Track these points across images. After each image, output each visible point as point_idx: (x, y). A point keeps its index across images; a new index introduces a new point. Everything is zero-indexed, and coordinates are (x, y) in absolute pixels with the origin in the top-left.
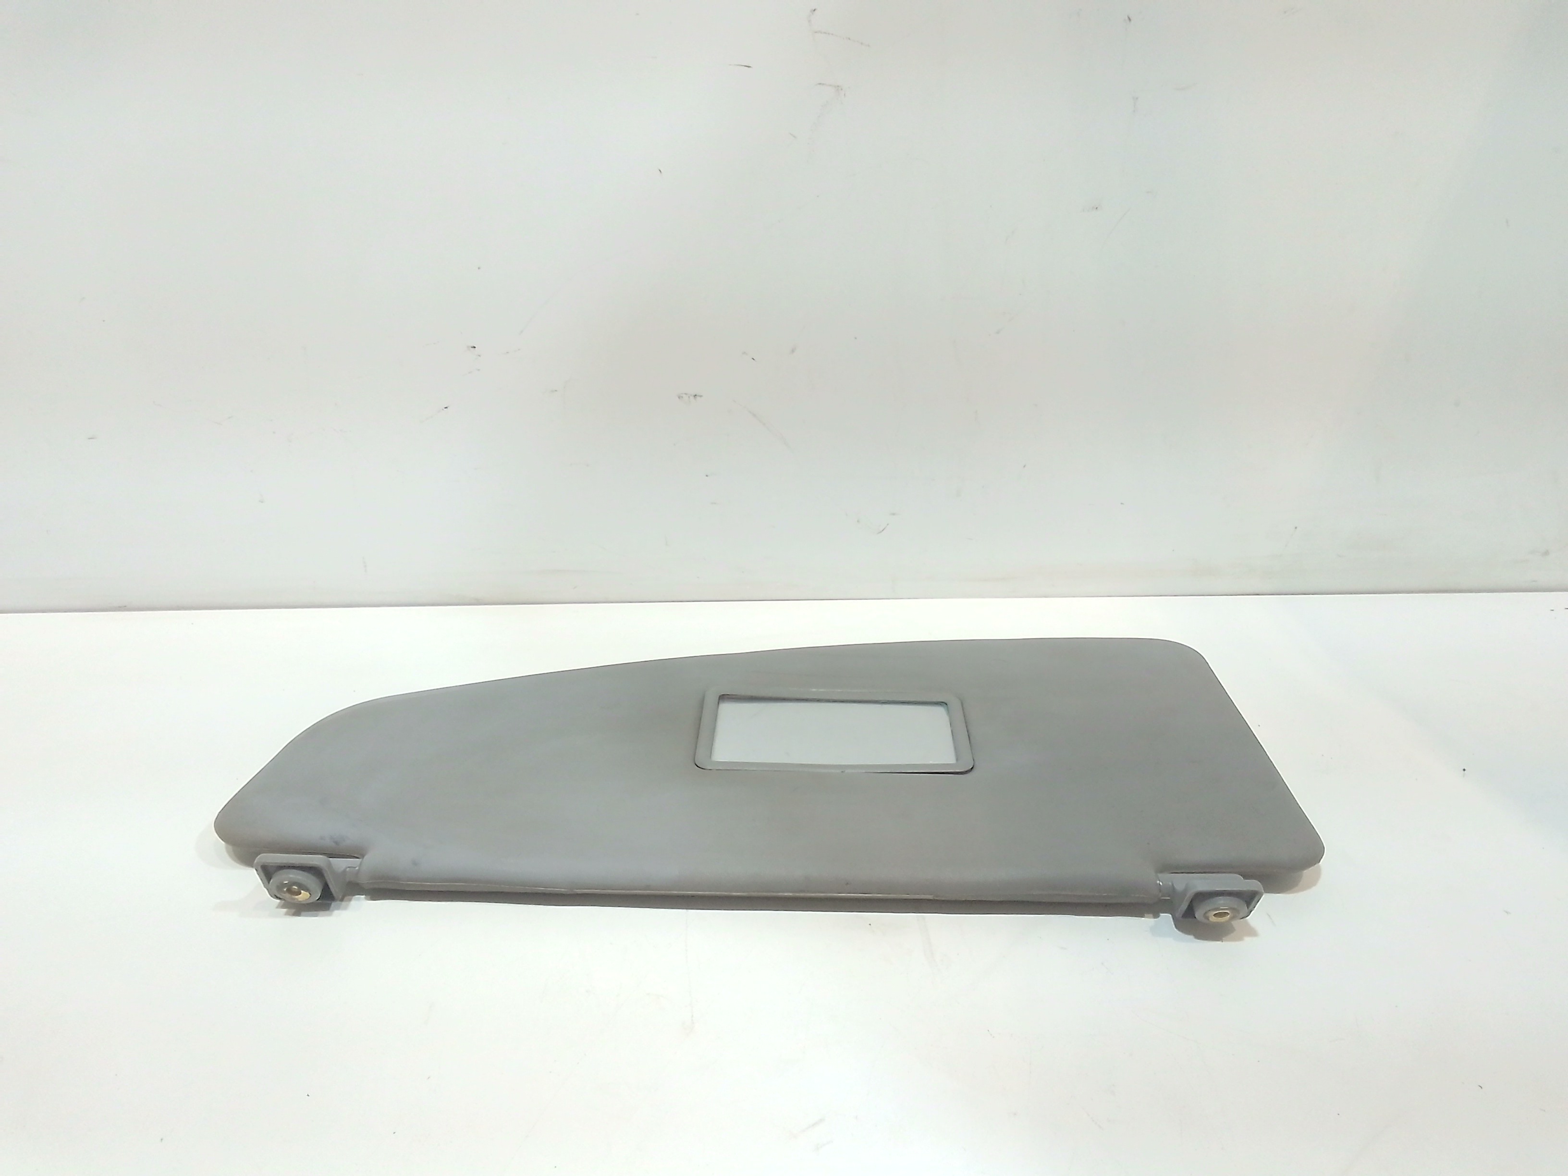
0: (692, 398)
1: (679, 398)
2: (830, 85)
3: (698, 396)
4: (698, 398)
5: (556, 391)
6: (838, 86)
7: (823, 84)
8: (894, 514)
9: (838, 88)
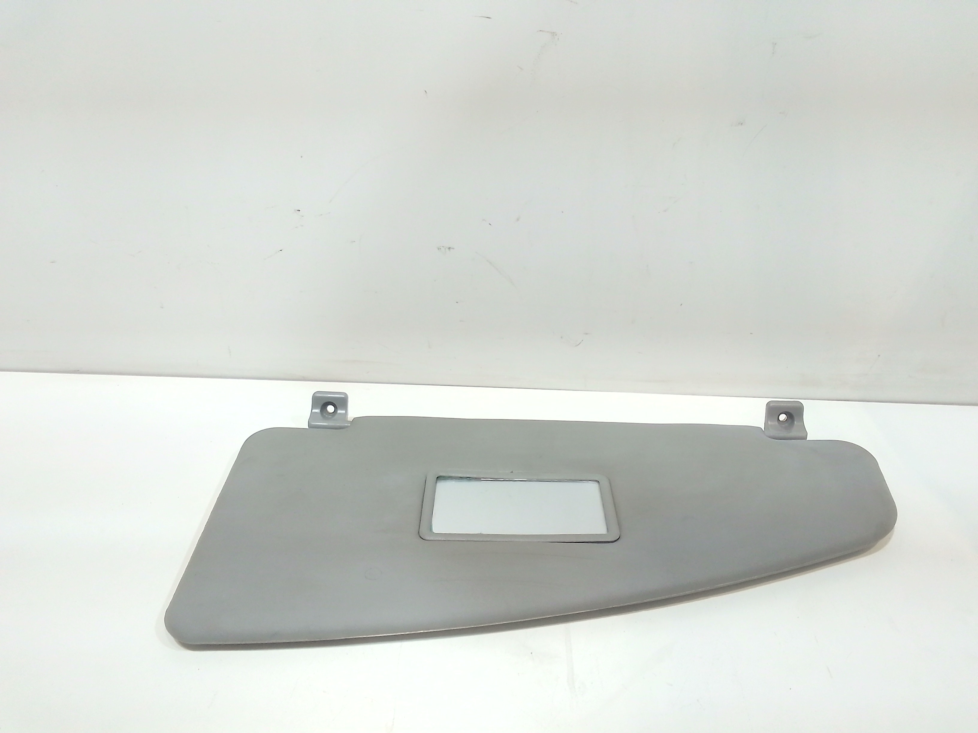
0: (447, 250)
1: (438, 249)
2: (548, 32)
3: (452, 248)
4: (451, 250)
5: (354, 241)
6: (553, 33)
7: (543, 31)
8: (587, 334)
9: (553, 34)
